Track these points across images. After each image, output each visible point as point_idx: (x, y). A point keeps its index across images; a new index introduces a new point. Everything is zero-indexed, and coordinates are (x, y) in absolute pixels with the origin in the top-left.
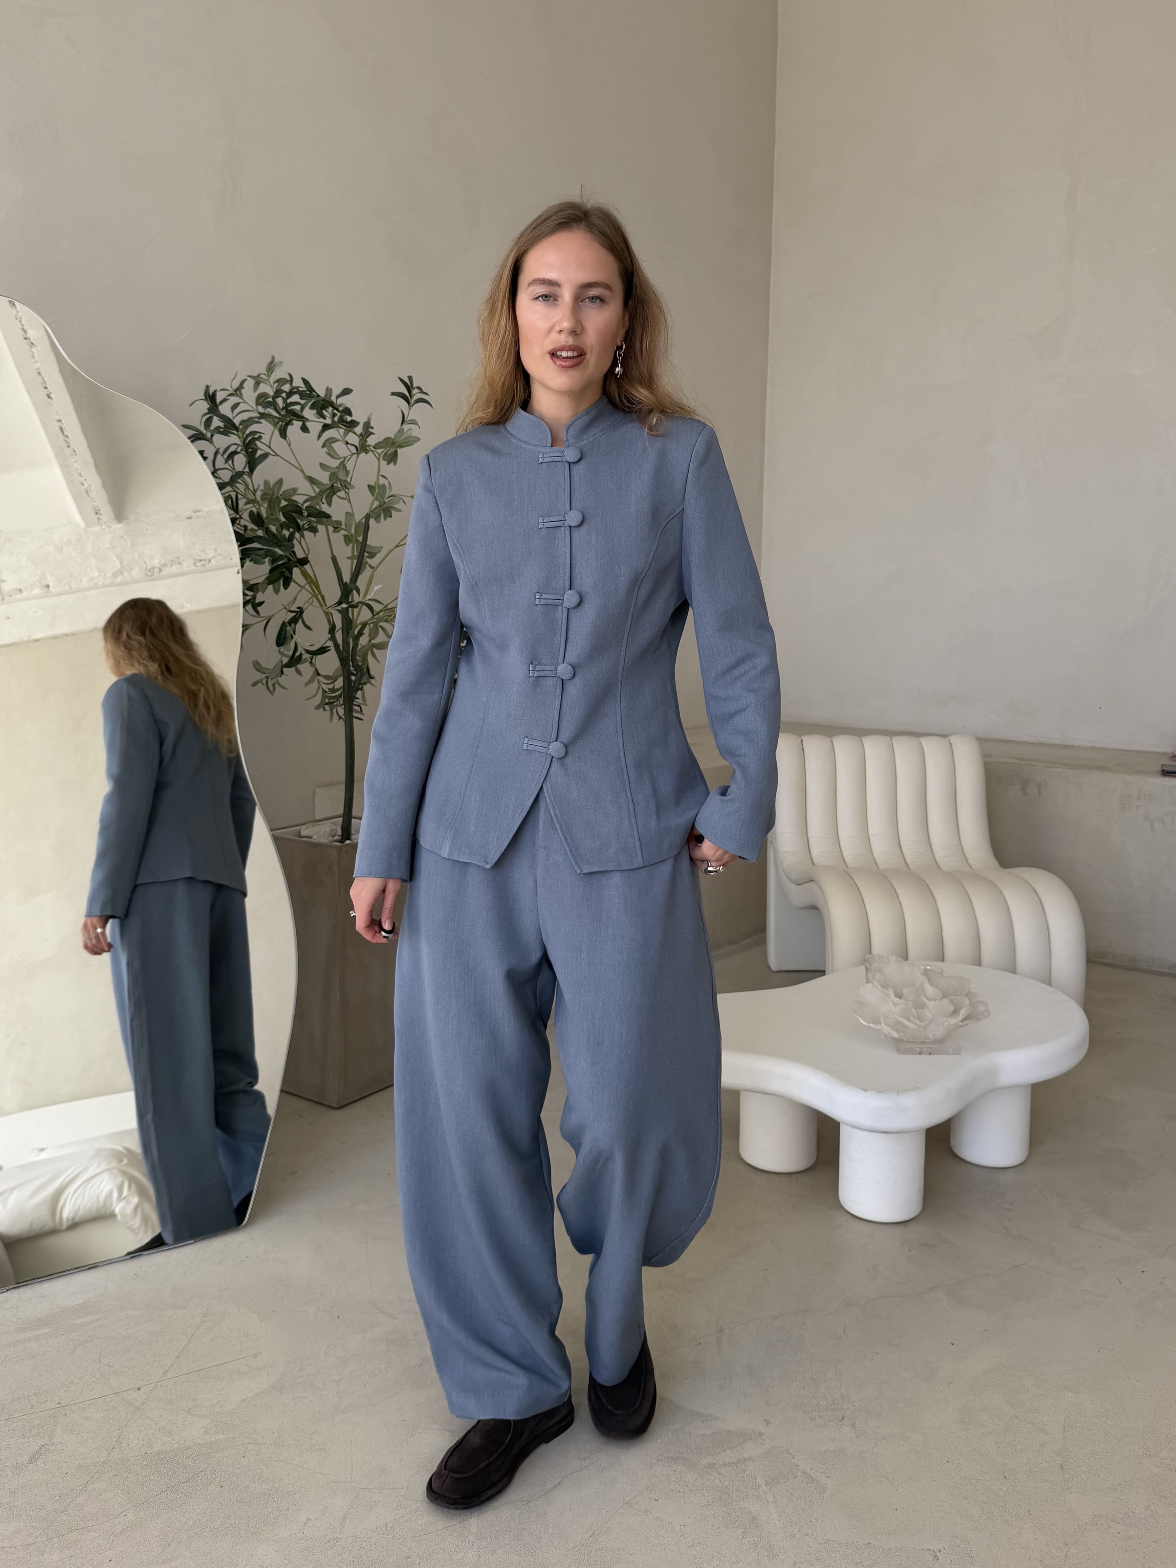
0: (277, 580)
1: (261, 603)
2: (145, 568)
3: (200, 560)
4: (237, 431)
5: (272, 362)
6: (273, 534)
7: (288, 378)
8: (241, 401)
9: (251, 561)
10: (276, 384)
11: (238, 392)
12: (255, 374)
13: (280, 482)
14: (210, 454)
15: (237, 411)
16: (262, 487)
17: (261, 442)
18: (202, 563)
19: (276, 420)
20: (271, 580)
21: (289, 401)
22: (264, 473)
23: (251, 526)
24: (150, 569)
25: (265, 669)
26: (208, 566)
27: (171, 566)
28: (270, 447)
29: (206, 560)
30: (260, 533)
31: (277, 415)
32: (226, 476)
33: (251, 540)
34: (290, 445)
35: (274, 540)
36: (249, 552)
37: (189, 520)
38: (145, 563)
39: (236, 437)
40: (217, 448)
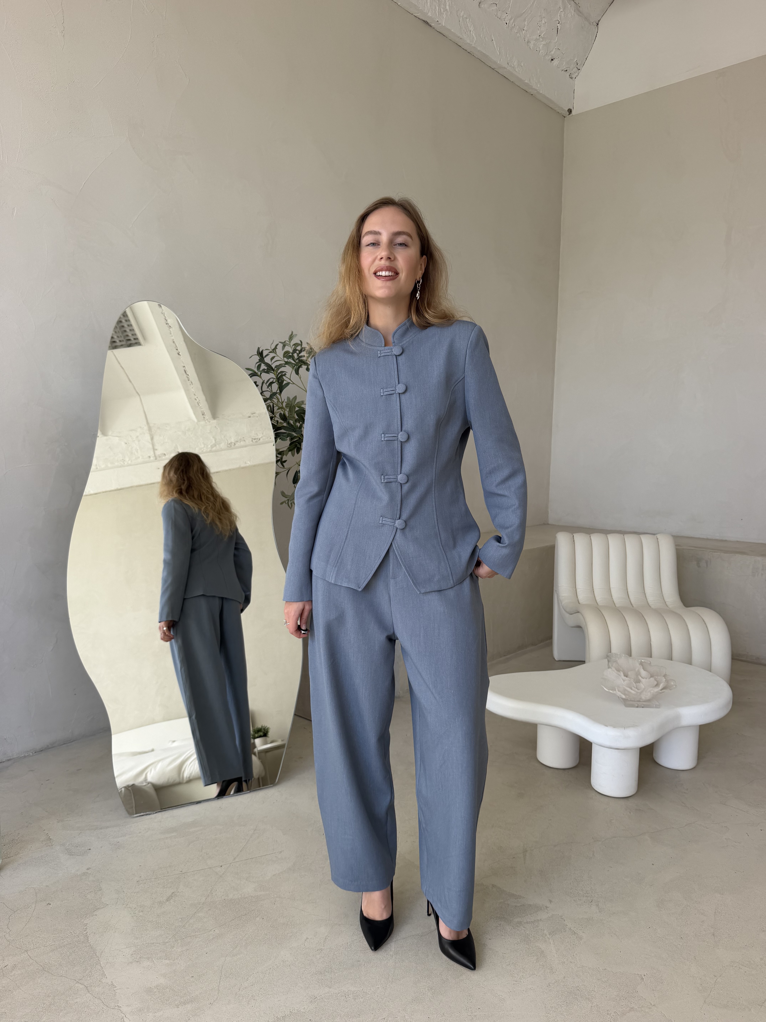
0: (294, 449)
1: (285, 461)
2: (226, 444)
3: (255, 439)
4: (274, 371)
5: (292, 334)
6: (292, 425)
7: (300, 343)
8: (276, 355)
9: (280, 439)
10: (294, 346)
11: (274, 351)
12: (283, 341)
13: (295, 398)
14: (259, 383)
15: (273, 361)
16: (286, 400)
17: (286, 377)
18: (255, 440)
19: (293, 365)
20: (290, 449)
21: (300, 355)
22: (287, 393)
23: (280, 421)
24: (229, 444)
25: (287, 495)
26: (259, 442)
27: (240, 442)
28: (290, 379)
29: (258, 439)
30: (285, 424)
31: (294, 362)
32: (268, 395)
33: (280, 428)
34: (300, 378)
35: (292, 428)
36: (279, 435)
37: (249, 418)
38: (227, 441)
39: (273, 374)
40: (264, 380)
